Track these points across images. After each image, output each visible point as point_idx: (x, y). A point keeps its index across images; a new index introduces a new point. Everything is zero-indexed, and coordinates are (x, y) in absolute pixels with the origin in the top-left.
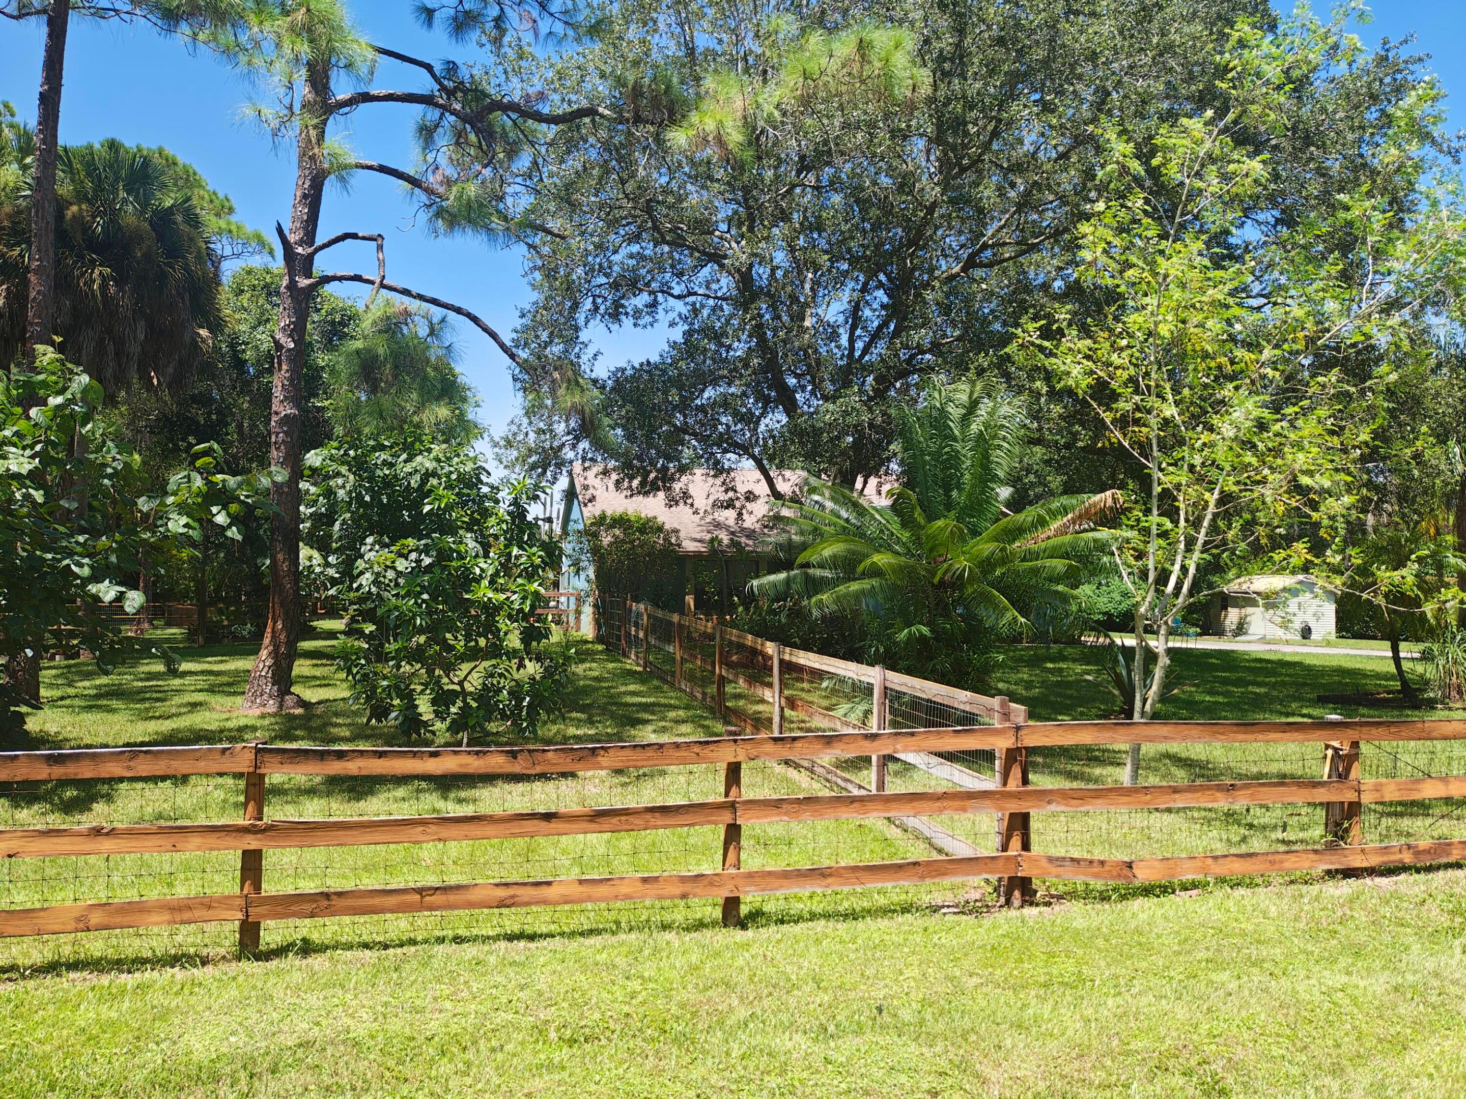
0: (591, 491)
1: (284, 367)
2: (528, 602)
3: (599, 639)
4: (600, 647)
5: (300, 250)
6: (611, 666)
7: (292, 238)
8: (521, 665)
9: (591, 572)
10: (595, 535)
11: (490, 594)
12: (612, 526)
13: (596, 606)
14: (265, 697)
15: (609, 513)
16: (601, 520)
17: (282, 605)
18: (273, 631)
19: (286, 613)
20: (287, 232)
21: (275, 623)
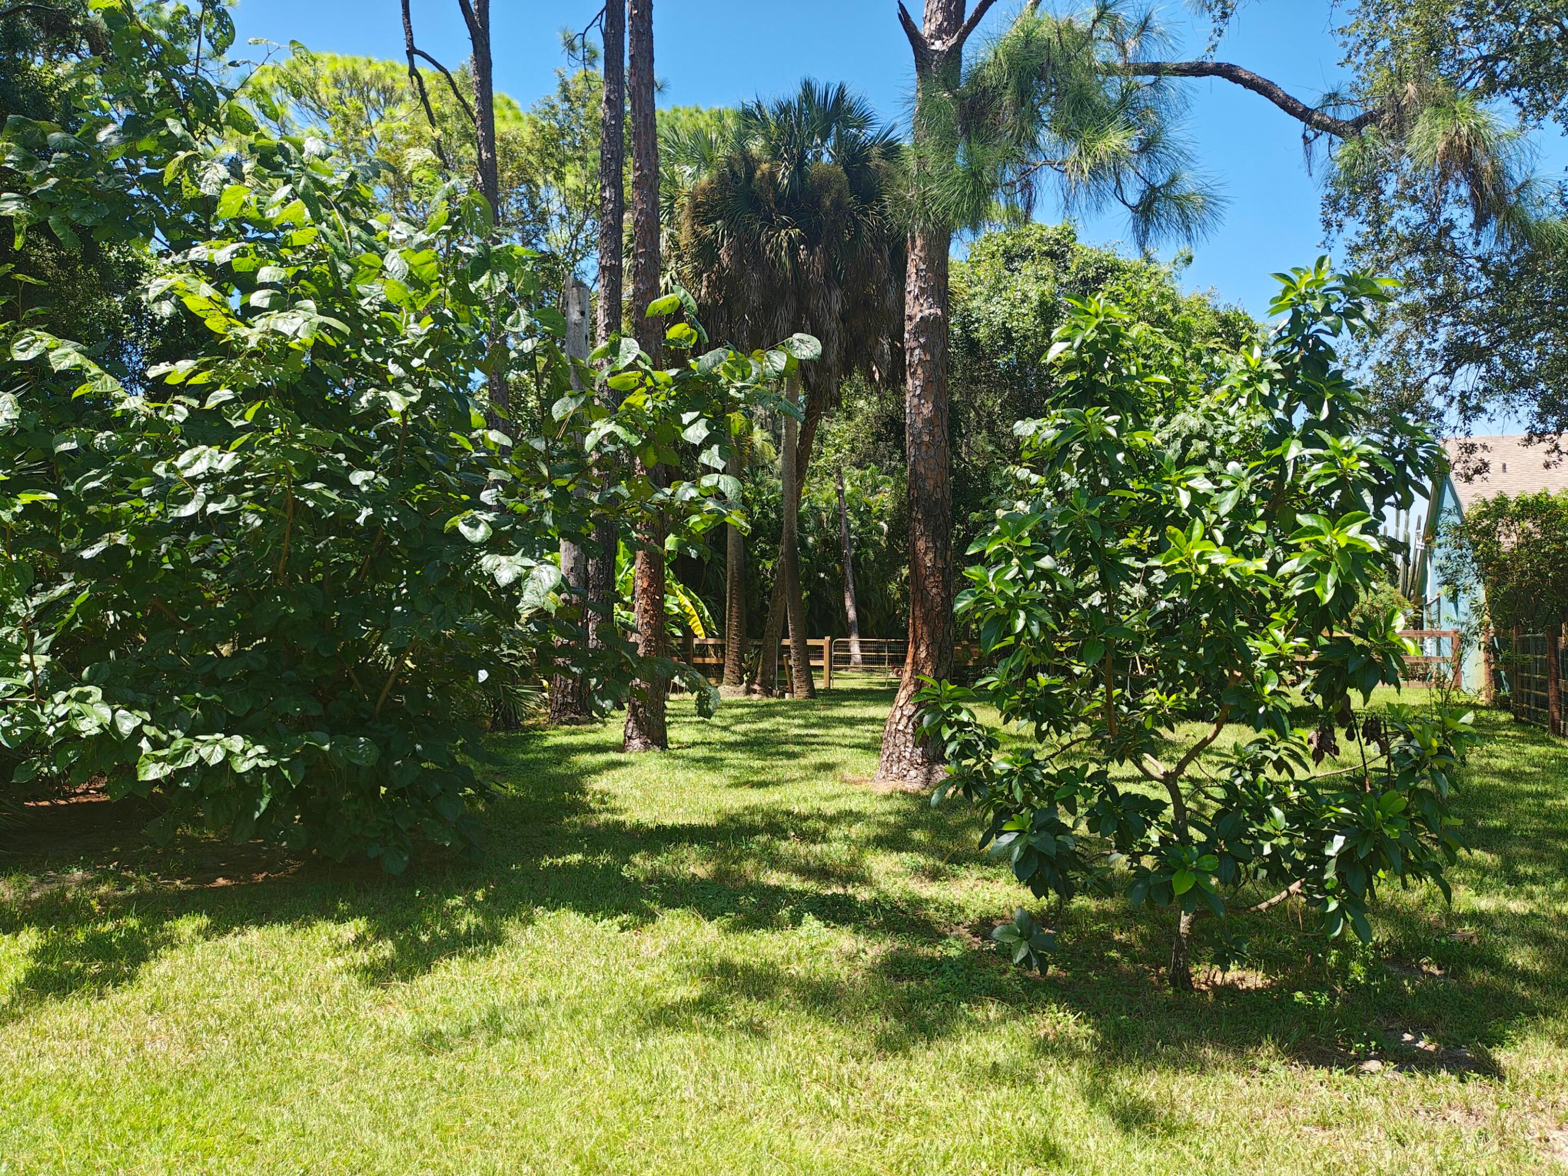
0: (1479, 454)
1: (919, 242)
2: (1331, 579)
3: (1500, 704)
4: (1503, 717)
5: (938, 45)
6: (1533, 750)
7: (926, 30)
8: (1325, 747)
9: (1481, 593)
10: (1487, 533)
11: (1219, 557)
12: (1520, 517)
13: (1489, 649)
14: (904, 764)
15: (1512, 496)
16: (1498, 509)
17: (925, 622)
18: (915, 662)
19: (932, 635)
20: (916, 19)
21: (917, 648)
